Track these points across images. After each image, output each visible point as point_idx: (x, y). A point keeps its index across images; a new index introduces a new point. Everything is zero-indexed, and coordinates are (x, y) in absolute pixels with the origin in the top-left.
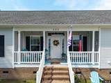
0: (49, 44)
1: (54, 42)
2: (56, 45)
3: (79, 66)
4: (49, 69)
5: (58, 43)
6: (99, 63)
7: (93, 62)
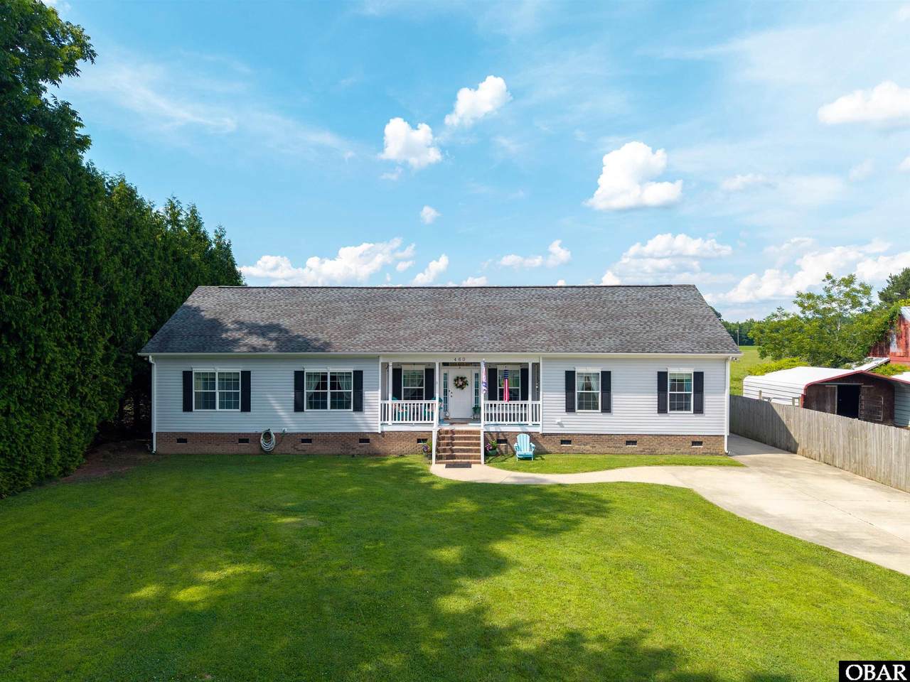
0: (446, 385)
1: (457, 379)
2: (461, 387)
3: (503, 429)
4: (447, 432)
5: (465, 383)
6: (540, 423)
7: (530, 422)
